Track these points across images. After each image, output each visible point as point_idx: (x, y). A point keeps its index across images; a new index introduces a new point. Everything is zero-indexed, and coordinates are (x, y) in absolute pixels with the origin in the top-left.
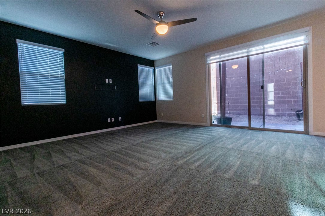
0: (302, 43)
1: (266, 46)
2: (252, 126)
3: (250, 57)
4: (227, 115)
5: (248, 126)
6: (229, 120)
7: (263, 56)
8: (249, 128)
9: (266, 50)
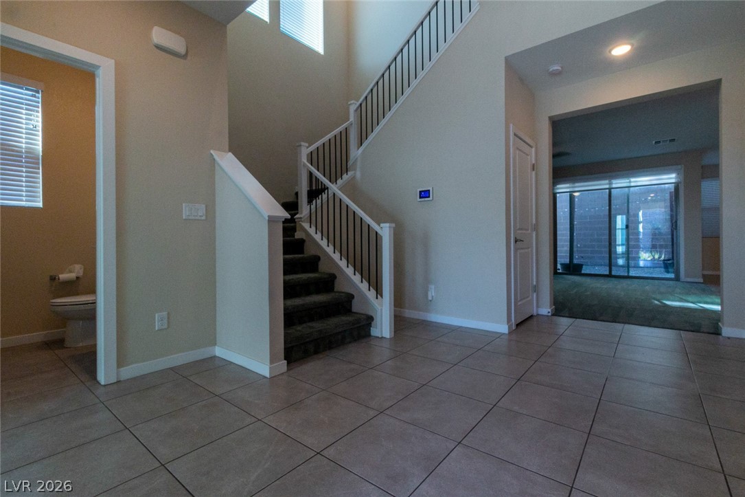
0: (673, 181)
1: (632, 180)
2: (613, 273)
3: (612, 190)
4: (575, 261)
5: (607, 273)
6: (580, 266)
7: (629, 190)
8: (610, 276)
9: (632, 184)
